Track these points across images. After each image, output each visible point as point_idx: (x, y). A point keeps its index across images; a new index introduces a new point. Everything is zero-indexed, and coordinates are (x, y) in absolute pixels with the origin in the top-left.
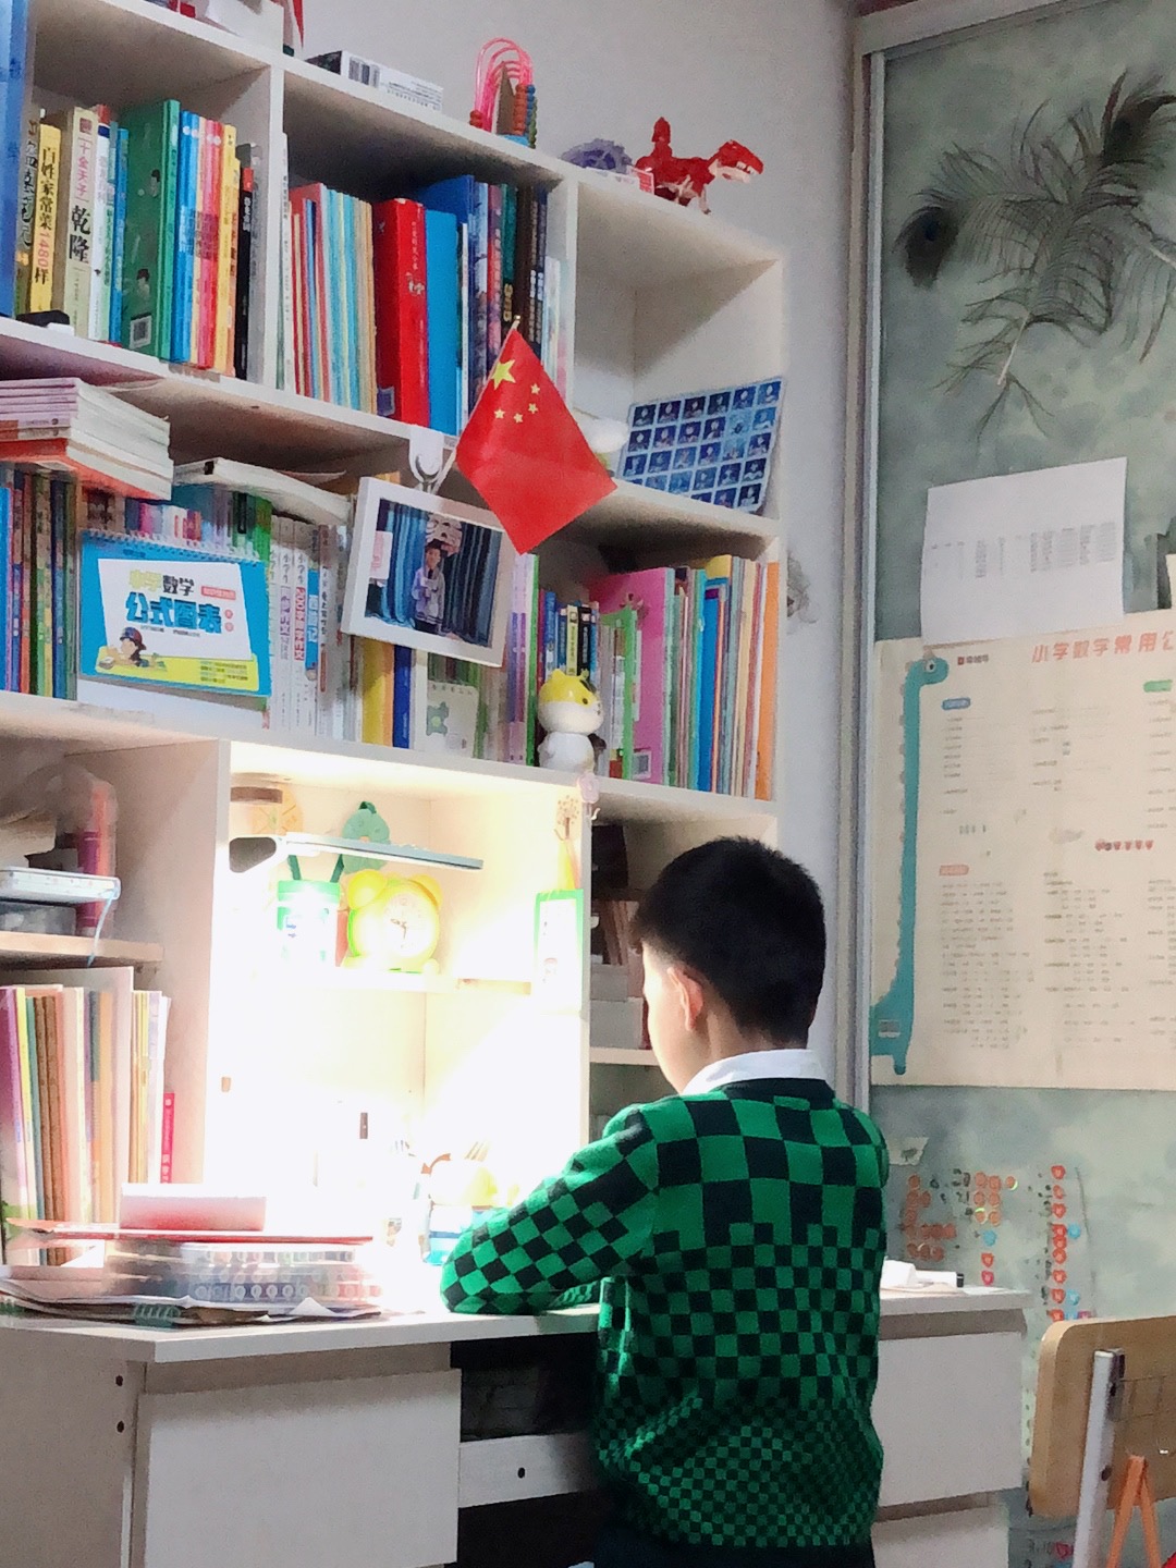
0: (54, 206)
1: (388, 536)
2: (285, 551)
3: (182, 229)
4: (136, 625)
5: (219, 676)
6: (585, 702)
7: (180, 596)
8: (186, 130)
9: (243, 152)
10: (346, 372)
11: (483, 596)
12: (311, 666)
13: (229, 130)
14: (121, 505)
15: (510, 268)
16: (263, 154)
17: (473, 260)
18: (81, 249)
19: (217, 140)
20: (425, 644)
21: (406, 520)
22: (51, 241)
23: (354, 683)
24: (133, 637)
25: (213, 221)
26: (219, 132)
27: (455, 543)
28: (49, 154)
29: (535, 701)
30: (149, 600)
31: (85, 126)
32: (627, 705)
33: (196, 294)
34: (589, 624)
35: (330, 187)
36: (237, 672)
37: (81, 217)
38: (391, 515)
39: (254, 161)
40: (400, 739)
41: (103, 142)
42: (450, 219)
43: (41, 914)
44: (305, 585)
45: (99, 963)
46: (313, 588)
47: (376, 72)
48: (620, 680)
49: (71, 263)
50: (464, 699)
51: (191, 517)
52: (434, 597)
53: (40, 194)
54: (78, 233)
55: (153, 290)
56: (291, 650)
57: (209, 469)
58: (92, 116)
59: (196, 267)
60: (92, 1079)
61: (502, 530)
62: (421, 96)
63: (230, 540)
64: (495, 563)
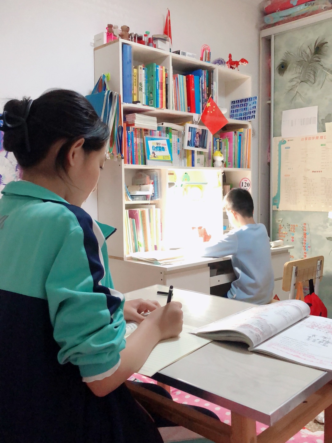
0: (136, 82)
1: (190, 133)
2: (174, 136)
3: (157, 85)
4: (154, 151)
5: (166, 158)
6: (221, 156)
7: (159, 146)
8: (157, 68)
9: (166, 70)
10: (183, 105)
11: (205, 141)
12: (179, 154)
13: (164, 67)
14: (149, 131)
15: (208, 84)
16: (169, 70)
17: (202, 84)
18: (141, 89)
19: (162, 69)
20: (196, 150)
21: (193, 130)
22: (136, 88)
23: (185, 157)
24: (153, 153)
25: (162, 83)
26: (162, 68)
27: (201, 133)
28: (135, 74)
29: (213, 156)
30: (155, 147)
31: (141, 68)
32: (227, 155)
33: (160, 96)
34: (221, 142)
35: (179, 74)
36: (168, 157)
37: (141, 84)
38: (191, 129)
39: (168, 72)
40: (193, 165)
41: (144, 70)
42: (198, 77)
43: (141, 197)
44: (177, 141)
45: (151, 204)
46: (178, 141)
47: (186, 53)
48: (225, 150)
49: (140, 92)
50: (202, 157)
51: (160, 132)
52: (198, 142)
53: (134, 81)
54: (141, 87)
55: (153, 96)
56: (176, 152)
57: (162, 124)
58: (141, 66)
59: (160, 91)
60: (150, 222)
61: (208, 130)
62: (193, 56)
63: (166, 135)
64: (207, 135)
